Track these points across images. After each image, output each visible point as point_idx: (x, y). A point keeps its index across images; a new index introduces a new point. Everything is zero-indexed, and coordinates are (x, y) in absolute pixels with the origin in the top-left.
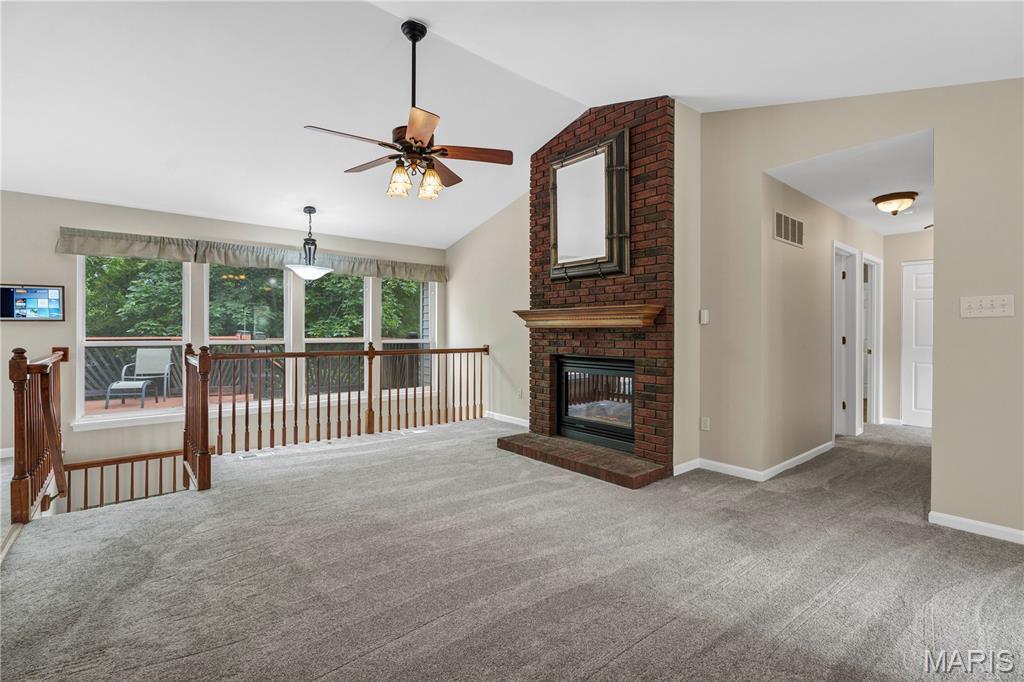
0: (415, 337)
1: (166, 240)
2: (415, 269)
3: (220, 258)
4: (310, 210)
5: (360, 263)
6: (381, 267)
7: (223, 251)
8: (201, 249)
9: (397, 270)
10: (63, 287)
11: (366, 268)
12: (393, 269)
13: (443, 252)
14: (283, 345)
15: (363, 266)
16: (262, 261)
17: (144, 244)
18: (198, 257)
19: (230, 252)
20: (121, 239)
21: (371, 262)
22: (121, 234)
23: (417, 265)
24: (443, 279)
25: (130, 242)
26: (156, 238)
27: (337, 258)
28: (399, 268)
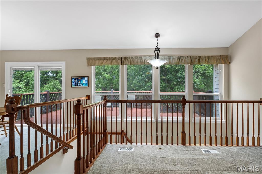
0: (211, 92)
1: (112, 58)
2: (211, 59)
3: (128, 63)
4: (157, 35)
5: (182, 59)
6: (193, 60)
7: (129, 60)
8: (123, 60)
9: (201, 60)
10: (88, 77)
11: (185, 61)
12: (199, 60)
13: (227, 49)
14: (151, 96)
15: (184, 60)
16: (143, 62)
17: (107, 60)
18: (122, 63)
19: (132, 60)
20: (100, 59)
21: (188, 57)
22: (100, 58)
23: (212, 56)
24: (228, 63)
25: (103, 60)
26: (109, 58)
27: (172, 57)
28: (202, 59)
